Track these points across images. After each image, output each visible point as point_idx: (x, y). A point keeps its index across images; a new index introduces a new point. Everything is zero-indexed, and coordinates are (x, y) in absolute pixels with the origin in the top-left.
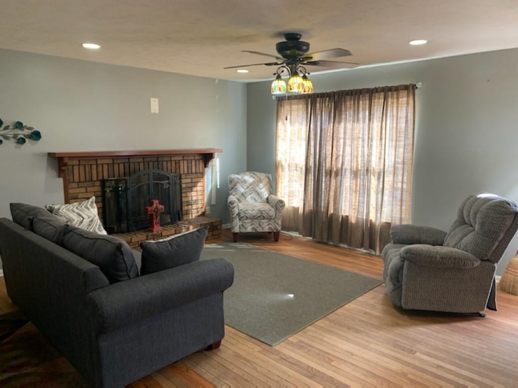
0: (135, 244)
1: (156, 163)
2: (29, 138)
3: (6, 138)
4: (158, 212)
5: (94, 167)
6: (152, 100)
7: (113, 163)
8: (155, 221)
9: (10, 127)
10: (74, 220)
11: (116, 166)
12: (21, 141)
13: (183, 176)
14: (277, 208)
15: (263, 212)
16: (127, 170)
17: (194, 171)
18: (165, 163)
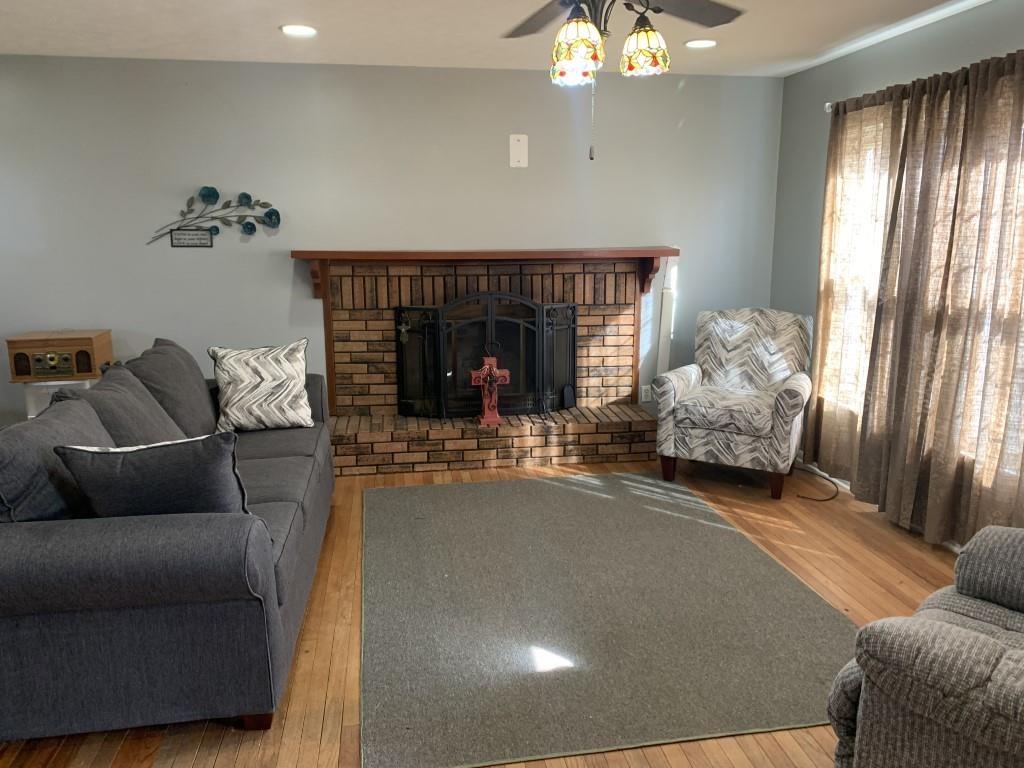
0: (437, 444)
1: (516, 280)
2: (264, 223)
3: (227, 222)
4: (495, 385)
5: (383, 281)
6: (513, 138)
7: (422, 275)
8: (486, 402)
9: (234, 204)
10: (242, 382)
11: (427, 282)
12: (249, 229)
13: (581, 311)
14: (777, 410)
15: (736, 415)
16: (451, 292)
17: (610, 299)
18: (537, 280)
